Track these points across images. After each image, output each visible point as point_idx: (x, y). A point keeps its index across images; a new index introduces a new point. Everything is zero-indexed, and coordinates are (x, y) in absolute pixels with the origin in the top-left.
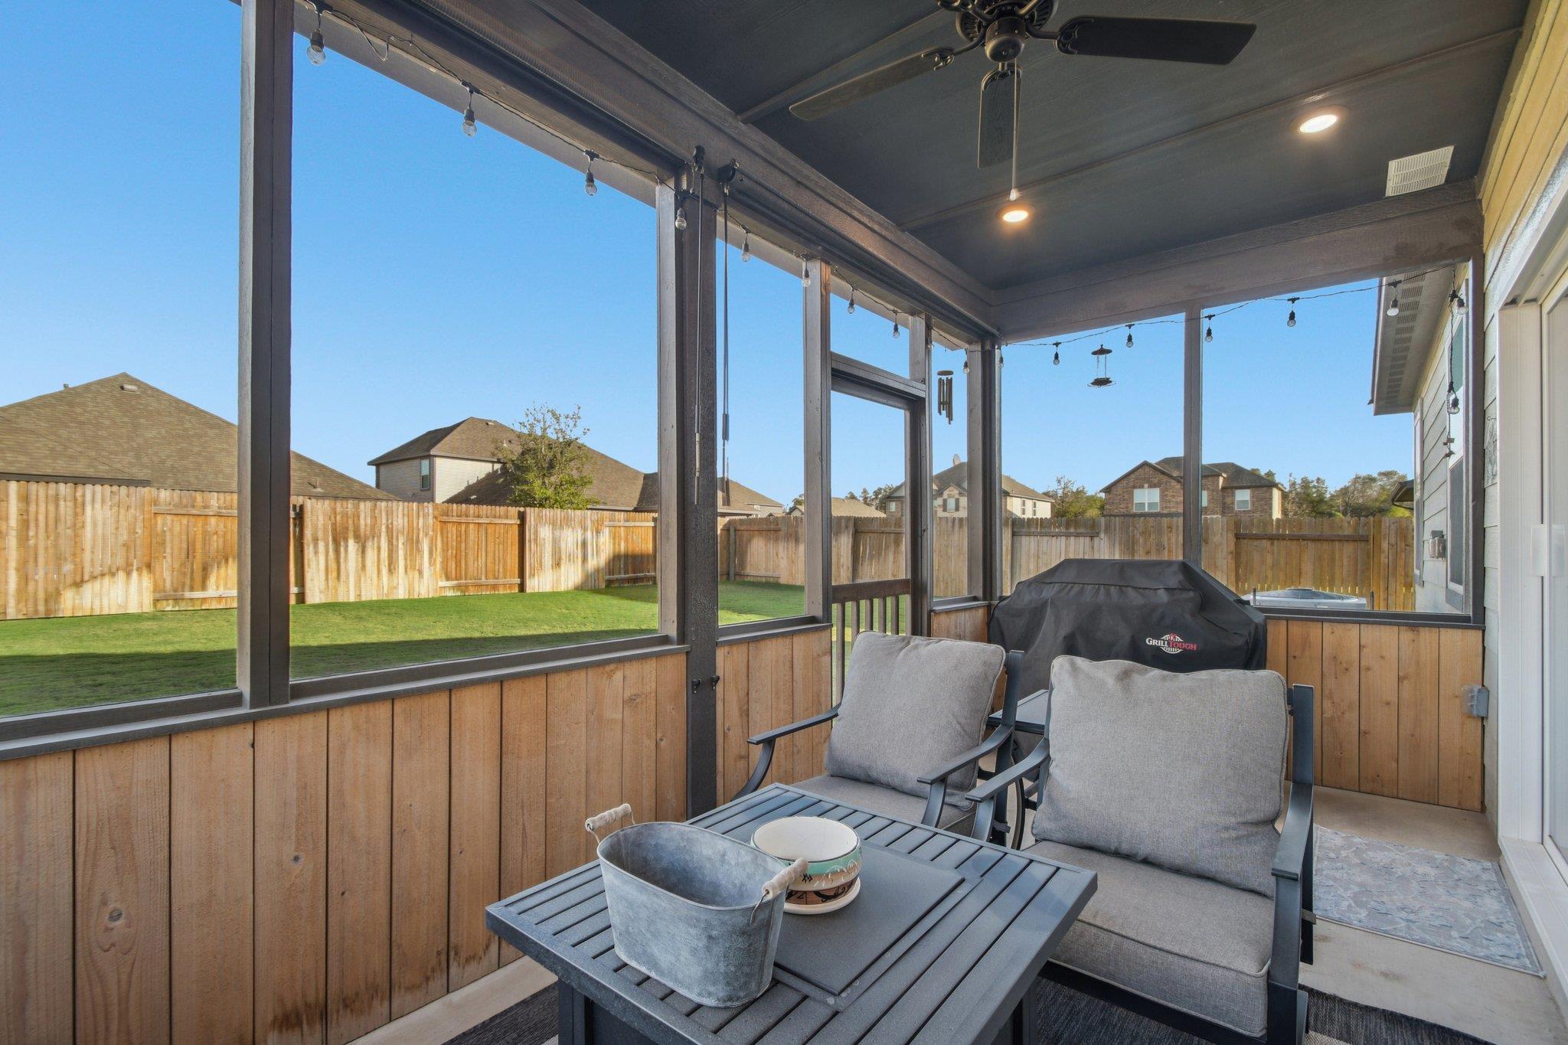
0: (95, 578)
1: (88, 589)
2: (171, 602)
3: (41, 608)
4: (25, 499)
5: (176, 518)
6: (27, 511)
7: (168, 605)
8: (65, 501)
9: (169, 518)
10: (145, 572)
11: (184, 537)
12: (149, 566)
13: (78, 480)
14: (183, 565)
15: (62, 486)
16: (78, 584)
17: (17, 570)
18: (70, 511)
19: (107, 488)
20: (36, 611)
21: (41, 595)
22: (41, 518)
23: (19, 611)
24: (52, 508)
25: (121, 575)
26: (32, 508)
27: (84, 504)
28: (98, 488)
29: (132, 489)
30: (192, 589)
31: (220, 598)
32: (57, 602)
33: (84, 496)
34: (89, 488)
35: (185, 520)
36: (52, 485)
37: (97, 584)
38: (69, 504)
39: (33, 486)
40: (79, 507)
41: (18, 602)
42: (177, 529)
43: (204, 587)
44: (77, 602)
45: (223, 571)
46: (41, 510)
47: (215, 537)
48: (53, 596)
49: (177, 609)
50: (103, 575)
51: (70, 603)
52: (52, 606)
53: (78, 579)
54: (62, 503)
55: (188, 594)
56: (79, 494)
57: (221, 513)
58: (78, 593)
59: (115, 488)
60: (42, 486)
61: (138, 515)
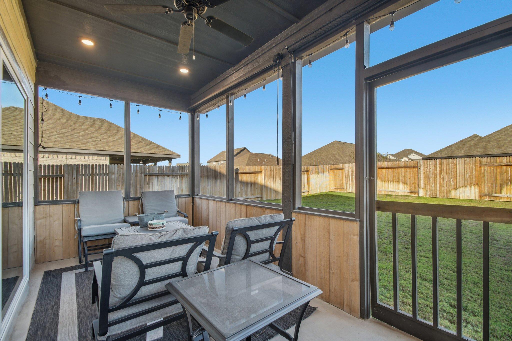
0: (460, 187)
1: (459, 191)
2: (487, 197)
3: (445, 195)
4: (441, 164)
5: (489, 167)
6: (441, 168)
7: (486, 198)
8: (451, 164)
9: (486, 167)
10: (476, 186)
11: (492, 174)
12: (477, 184)
13: (455, 157)
14: (492, 184)
15: (450, 160)
16: (455, 189)
17: (439, 184)
18: (453, 167)
19: (463, 159)
20: (444, 196)
21: (445, 191)
22: (445, 169)
23: (440, 195)
24: (447, 166)
25: (468, 187)
26: (443, 167)
27: (456, 164)
28: (460, 159)
29: (471, 158)
30: (496, 193)
31: (508, 197)
32: (450, 194)
33: (456, 162)
34: (458, 159)
35: (492, 168)
36: (447, 160)
37: (461, 189)
38: (452, 165)
39: (443, 160)
40: (455, 165)
41: (440, 193)
42: (489, 171)
43: (501, 193)
44: (455, 194)
45: (509, 187)
46: (445, 167)
47: (506, 174)
48: (449, 192)
49: (490, 200)
50: (463, 186)
51: (453, 194)
52: (448, 195)
53: (455, 187)
54: (450, 164)
55: (494, 195)
56: (455, 161)
57: (507, 164)
58: (455, 191)
59: (466, 159)
60: (445, 160)
61: (473, 167)
